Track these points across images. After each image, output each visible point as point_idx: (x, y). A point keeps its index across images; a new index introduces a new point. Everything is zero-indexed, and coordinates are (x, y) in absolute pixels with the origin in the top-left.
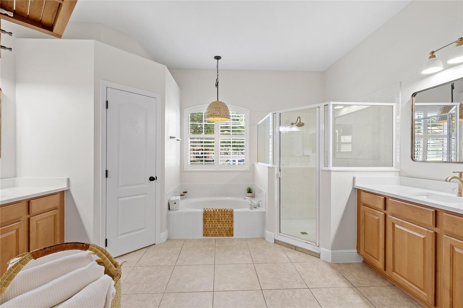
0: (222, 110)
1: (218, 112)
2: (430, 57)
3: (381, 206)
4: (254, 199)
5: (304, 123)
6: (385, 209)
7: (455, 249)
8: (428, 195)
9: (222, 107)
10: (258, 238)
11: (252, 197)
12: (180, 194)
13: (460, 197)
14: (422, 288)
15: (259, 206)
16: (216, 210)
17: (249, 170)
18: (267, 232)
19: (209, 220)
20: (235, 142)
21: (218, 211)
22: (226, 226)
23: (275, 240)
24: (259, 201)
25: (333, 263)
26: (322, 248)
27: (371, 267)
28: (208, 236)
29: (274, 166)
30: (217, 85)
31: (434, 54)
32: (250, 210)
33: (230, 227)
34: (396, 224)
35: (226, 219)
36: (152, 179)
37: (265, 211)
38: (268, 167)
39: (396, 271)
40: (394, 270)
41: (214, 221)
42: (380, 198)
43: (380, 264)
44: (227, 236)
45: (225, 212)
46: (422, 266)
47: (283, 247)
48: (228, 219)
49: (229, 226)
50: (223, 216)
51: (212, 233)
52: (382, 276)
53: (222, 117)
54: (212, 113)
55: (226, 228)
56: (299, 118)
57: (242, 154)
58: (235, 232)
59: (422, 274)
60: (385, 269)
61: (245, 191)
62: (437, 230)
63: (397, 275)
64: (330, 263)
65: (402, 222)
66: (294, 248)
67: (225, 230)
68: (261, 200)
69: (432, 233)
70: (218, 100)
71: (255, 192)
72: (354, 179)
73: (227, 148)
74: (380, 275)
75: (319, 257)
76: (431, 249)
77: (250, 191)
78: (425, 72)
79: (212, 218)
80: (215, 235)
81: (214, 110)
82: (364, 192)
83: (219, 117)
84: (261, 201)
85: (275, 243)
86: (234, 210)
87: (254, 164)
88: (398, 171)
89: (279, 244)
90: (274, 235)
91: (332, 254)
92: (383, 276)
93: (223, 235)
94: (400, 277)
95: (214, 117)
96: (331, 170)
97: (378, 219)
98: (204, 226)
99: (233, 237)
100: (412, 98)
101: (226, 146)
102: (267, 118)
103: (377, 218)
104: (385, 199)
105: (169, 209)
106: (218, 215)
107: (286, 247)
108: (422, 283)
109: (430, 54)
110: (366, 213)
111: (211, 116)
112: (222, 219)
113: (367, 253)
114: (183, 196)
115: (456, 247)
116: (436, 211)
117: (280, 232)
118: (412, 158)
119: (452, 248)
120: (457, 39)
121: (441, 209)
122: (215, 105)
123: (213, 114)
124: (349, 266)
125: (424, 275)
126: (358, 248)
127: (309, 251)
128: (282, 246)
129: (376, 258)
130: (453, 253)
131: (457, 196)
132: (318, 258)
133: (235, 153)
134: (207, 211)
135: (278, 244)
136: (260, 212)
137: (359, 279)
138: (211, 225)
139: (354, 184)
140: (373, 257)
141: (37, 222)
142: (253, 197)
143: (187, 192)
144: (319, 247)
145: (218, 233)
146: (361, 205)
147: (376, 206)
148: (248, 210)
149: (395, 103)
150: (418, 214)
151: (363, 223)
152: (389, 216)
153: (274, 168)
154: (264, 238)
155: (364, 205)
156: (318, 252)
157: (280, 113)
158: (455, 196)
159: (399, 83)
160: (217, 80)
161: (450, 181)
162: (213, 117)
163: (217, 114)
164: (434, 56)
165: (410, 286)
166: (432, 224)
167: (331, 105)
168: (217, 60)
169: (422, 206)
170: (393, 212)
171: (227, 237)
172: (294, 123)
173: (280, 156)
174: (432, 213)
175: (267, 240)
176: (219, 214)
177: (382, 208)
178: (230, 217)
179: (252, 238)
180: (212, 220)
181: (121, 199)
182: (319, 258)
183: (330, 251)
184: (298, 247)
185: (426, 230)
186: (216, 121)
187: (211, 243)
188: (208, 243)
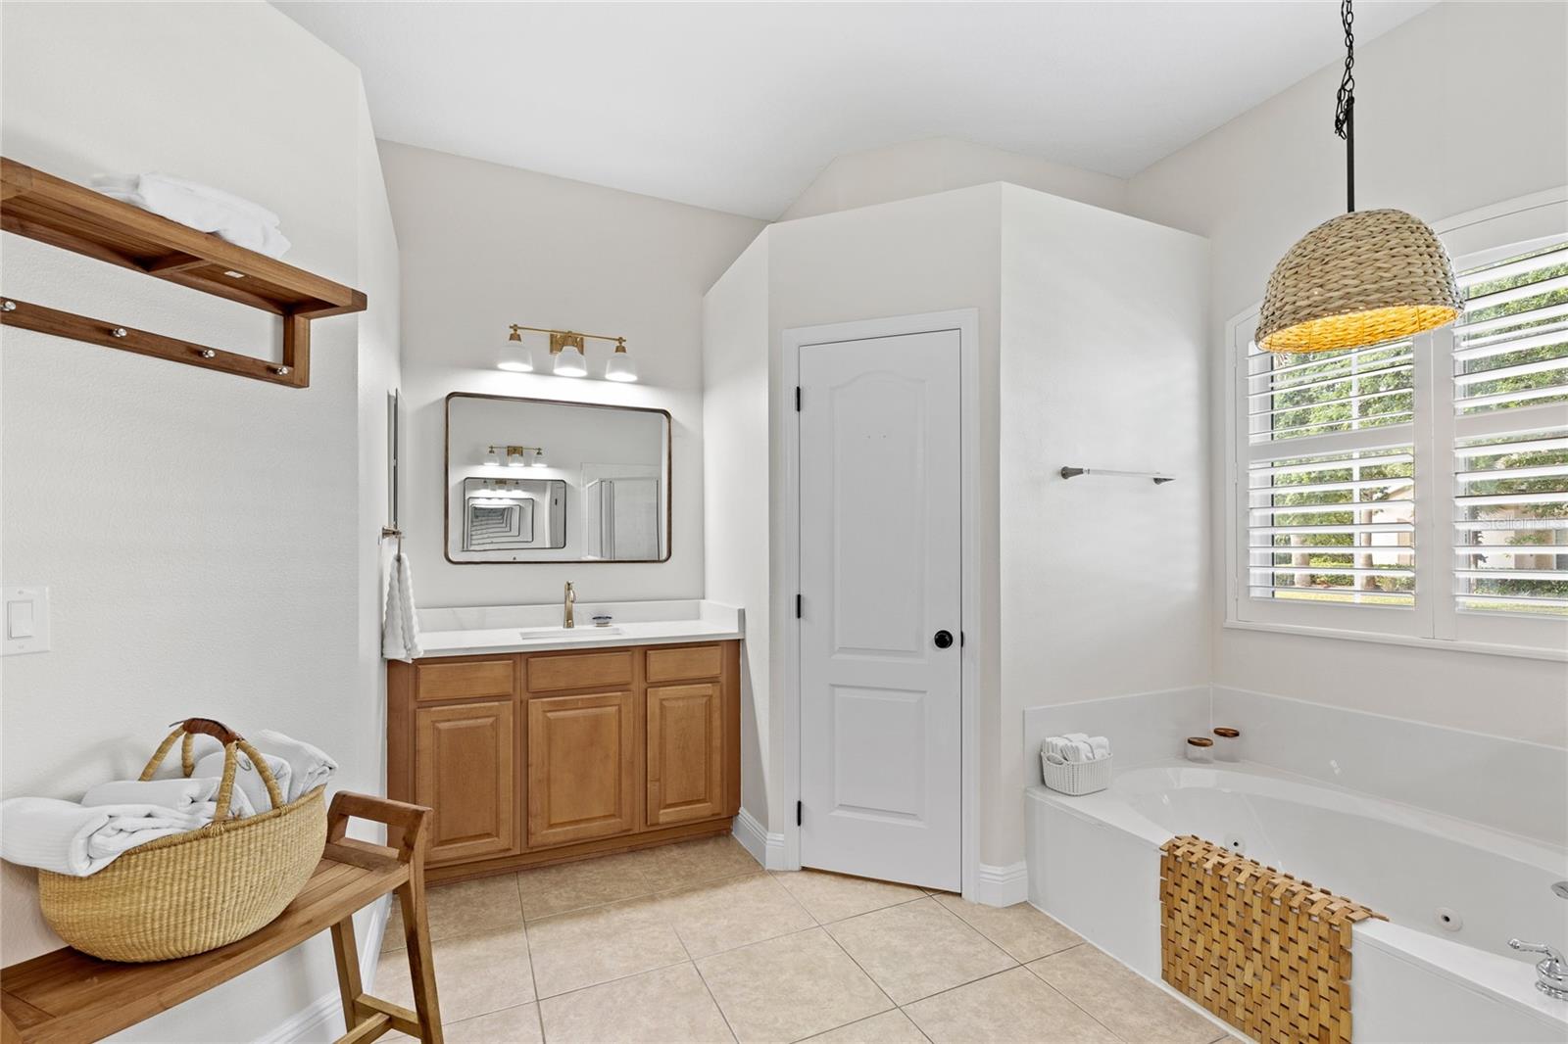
1: (1309, 287)
19: (1193, 909)
22: (1297, 998)
30: (1345, 120)
33: (1325, 1018)
35: (1294, 954)
36: (943, 640)
41: (1216, 923)
45: (1286, 902)
48: (1306, 961)
49: (1314, 1007)
51: (1207, 991)
54: (1277, 305)
55: (1293, 1012)
67: (1285, 1022)
70: (1351, 208)
81: (1288, 282)
105: (1043, 780)
106: (1240, 903)
114: (1203, 748)
134: (1181, 852)
138: (1200, 940)
141: (664, 702)
176: (1247, 899)
178: (1323, 954)
180: (1208, 915)
181: (840, 693)
187: (1168, 1033)
188: (1156, 1025)
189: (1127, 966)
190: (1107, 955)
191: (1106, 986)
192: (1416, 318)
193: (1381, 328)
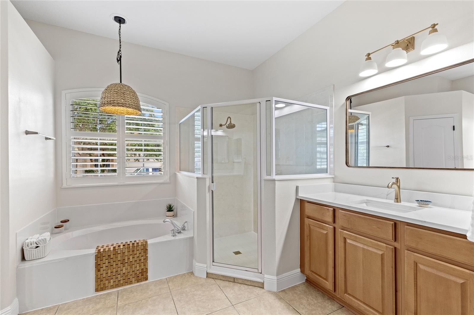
0: (128, 96)
1: (121, 98)
2: (367, 59)
3: (330, 219)
4: (175, 218)
5: (235, 125)
6: (334, 222)
7: (418, 266)
8: (367, 202)
9: (128, 92)
10: (184, 274)
11: (173, 216)
12: (55, 226)
13: (399, 204)
14: (381, 312)
15: (184, 229)
16: (119, 246)
17: (168, 181)
18: (197, 264)
19: (107, 264)
20: (148, 145)
21: (122, 247)
22: (136, 267)
23: (207, 273)
24: (184, 222)
25: (279, 292)
26: (266, 276)
27: (315, 287)
28: (105, 290)
29: (205, 176)
30: (119, 60)
31: (369, 57)
32: (173, 238)
33: (142, 267)
34: (348, 238)
35: (136, 257)
37: (193, 236)
38: (197, 178)
39: (349, 292)
40: (346, 291)
41: (115, 264)
42: (328, 209)
43: (329, 285)
44: (138, 282)
45: (133, 246)
46: (381, 287)
47: (218, 282)
48: (139, 257)
49: (140, 266)
50: (131, 253)
51: (112, 283)
52: (328, 296)
53: (127, 107)
54: (111, 99)
55: (136, 271)
56: (229, 118)
57: (157, 161)
58: (150, 274)
59: (381, 295)
60: (335, 291)
61: (165, 209)
62: (396, 244)
63: (351, 297)
64: (275, 292)
65: (356, 237)
66: (232, 281)
67: (133, 275)
68: (186, 220)
69: (392, 248)
70: (121, 82)
71: (177, 209)
72: (297, 188)
73: (137, 153)
74: (327, 295)
75: (262, 286)
76: (391, 267)
77: (170, 209)
78: (363, 74)
79: (112, 261)
80: (117, 286)
81: (114, 95)
82: (308, 202)
83: (123, 107)
84: (186, 222)
85: (207, 277)
86: (150, 242)
87: (176, 174)
88: (333, 178)
89: (213, 278)
90: (206, 267)
91: (278, 280)
92: (330, 296)
93: (131, 283)
94: (353, 299)
95: (115, 106)
96: (276, 180)
97: (327, 234)
98: (97, 276)
99: (147, 282)
100: (346, 101)
101: (136, 150)
102: (191, 116)
103: (325, 232)
104: (334, 210)
105: (23, 258)
106: (122, 253)
107: (222, 281)
108: (381, 306)
109: (366, 56)
110: (312, 227)
111: (109, 103)
112: (129, 259)
113: (313, 272)
114: (60, 228)
115: (420, 263)
116: (395, 223)
117: (213, 262)
118: (347, 163)
119: (416, 264)
120: (393, 41)
121: (401, 221)
122: (116, 88)
123: (113, 101)
124: (296, 291)
125: (382, 296)
126: (302, 266)
127: (250, 281)
128: (216, 280)
129: (324, 278)
130: (417, 271)
131: (395, 202)
132: (261, 289)
133: (147, 160)
134: (102, 250)
135: (211, 278)
136: (187, 239)
137: (311, 308)
138: (109, 271)
139: (297, 195)
140: (321, 277)
142: (175, 216)
143: (69, 221)
144: (261, 273)
145: (122, 282)
146: (305, 218)
147: (324, 219)
148: (169, 237)
149: (329, 106)
150: (375, 227)
151: (308, 238)
152: (339, 230)
153: (206, 179)
154: (192, 273)
155: (309, 217)
156: (261, 280)
157: (212, 108)
158: (392, 202)
159: (333, 86)
160: (119, 52)
161: (392, 188)
162: (113, 106)
163: (120, 102)
164: (370, 59)
165: (366, 309)
166: (391, 239)
167: (273, 100)
168: (118, 24)
169: (374, 217)
170: (345, 225)
171: (138, 284)
172: (223, 124)
173: (212, 163)
174: (391, 226)
175: (196, 274)
176: (124, 252)
177: (332, 221)
178: (142, 253)
179: (176, 276)
180: (112, 263)
182: (263, 288)
183: (275, 278)
184: (237, 279)
185: (385, 245)
186: (119, 113)
187: (109, 301)
188: (104, 302)
189: (80, 299)
190: (71, 302)
191: (82, 307)
192: (127, 111)
193: (119, 111)
